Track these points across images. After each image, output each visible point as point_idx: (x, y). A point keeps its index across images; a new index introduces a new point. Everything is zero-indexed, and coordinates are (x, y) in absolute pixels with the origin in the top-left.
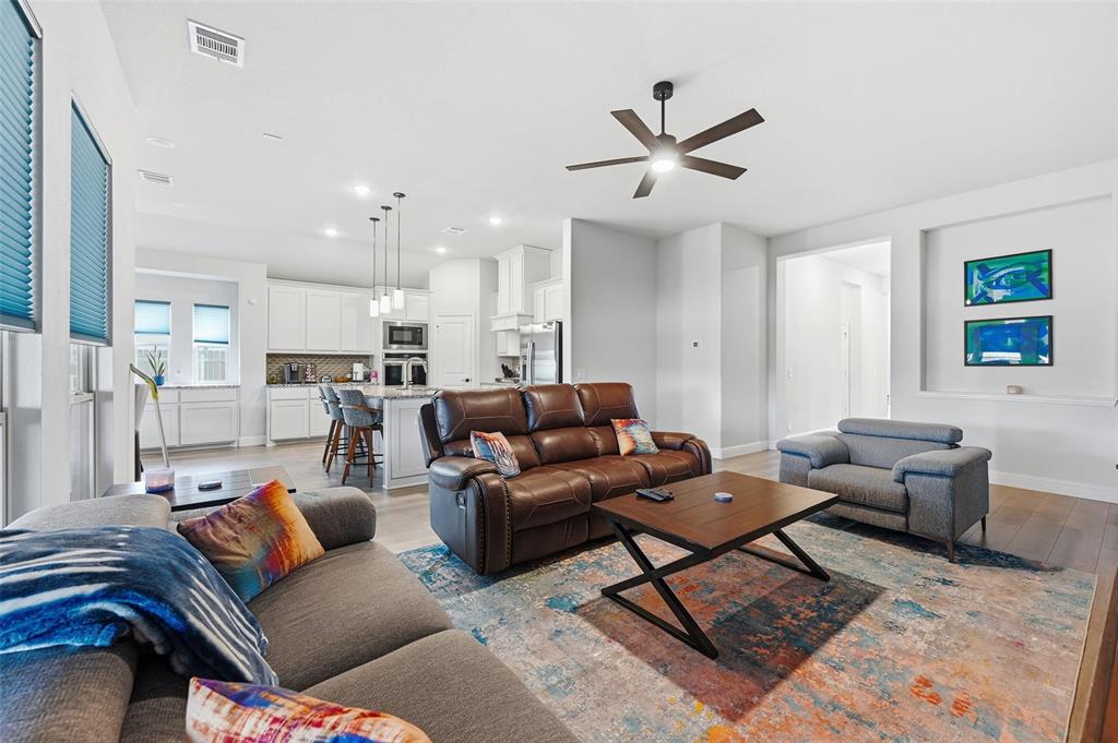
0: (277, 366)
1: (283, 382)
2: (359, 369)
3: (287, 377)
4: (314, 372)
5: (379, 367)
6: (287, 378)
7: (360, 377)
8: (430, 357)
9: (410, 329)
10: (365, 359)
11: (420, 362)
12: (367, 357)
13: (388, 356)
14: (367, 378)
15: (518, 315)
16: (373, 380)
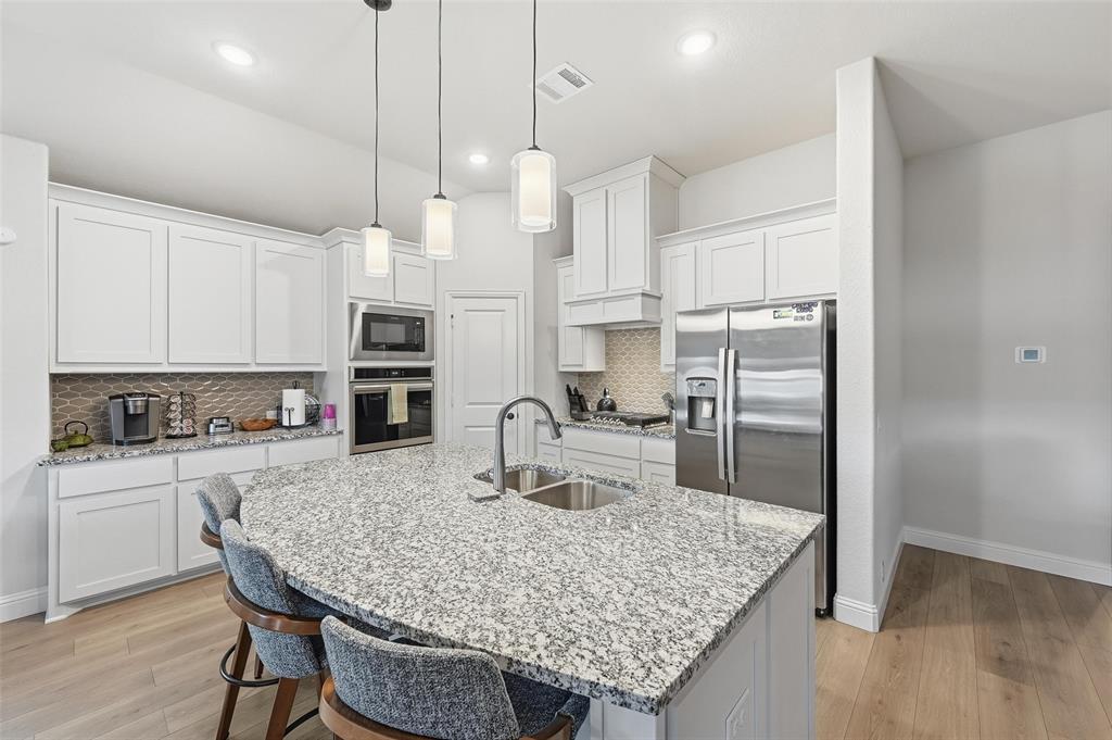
0: (91, 402)
1: (106, 439)
2: (295, 401)
3: (117, 429)
4: (188, 412)
5: (341, 396)
6: (118, 431)
7: (298, 418)
8: (438, 375)
9: (401, 320)
10: (305, 379)
11: (420, 385)
12: (310, 375)
13: (361, 374)
14: (313, 417)
15: (643, 294)
16: (327, 424)
